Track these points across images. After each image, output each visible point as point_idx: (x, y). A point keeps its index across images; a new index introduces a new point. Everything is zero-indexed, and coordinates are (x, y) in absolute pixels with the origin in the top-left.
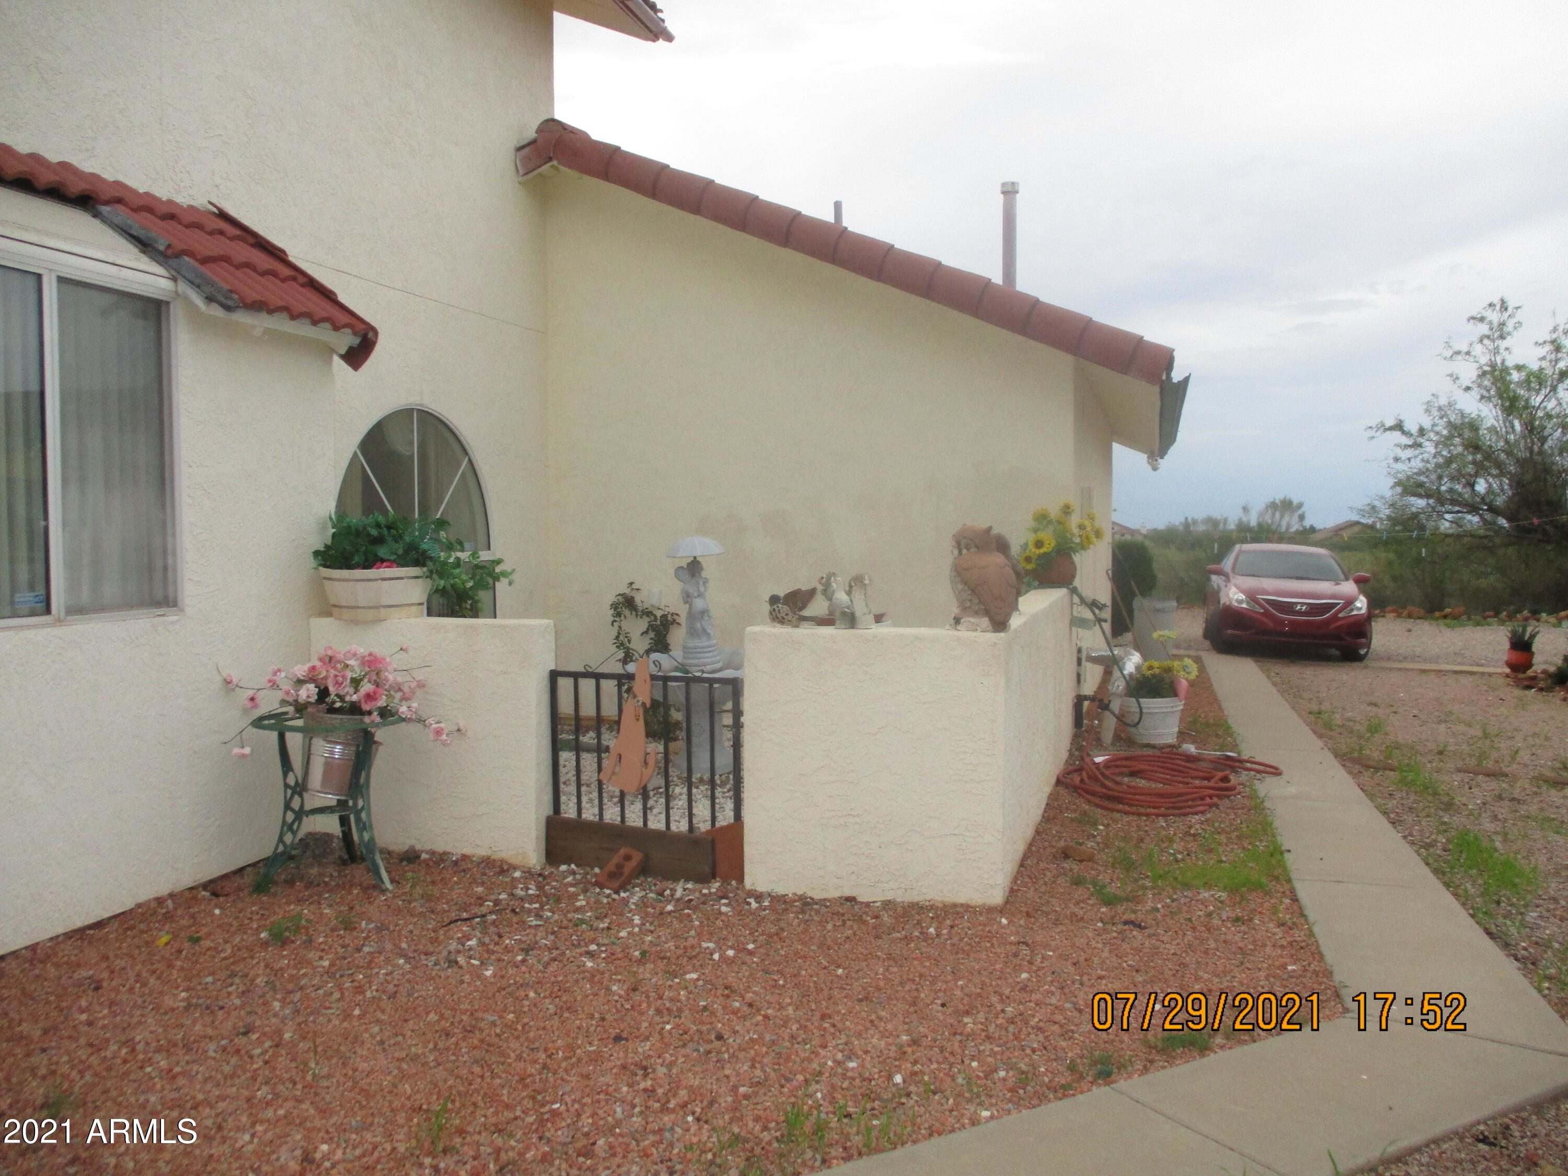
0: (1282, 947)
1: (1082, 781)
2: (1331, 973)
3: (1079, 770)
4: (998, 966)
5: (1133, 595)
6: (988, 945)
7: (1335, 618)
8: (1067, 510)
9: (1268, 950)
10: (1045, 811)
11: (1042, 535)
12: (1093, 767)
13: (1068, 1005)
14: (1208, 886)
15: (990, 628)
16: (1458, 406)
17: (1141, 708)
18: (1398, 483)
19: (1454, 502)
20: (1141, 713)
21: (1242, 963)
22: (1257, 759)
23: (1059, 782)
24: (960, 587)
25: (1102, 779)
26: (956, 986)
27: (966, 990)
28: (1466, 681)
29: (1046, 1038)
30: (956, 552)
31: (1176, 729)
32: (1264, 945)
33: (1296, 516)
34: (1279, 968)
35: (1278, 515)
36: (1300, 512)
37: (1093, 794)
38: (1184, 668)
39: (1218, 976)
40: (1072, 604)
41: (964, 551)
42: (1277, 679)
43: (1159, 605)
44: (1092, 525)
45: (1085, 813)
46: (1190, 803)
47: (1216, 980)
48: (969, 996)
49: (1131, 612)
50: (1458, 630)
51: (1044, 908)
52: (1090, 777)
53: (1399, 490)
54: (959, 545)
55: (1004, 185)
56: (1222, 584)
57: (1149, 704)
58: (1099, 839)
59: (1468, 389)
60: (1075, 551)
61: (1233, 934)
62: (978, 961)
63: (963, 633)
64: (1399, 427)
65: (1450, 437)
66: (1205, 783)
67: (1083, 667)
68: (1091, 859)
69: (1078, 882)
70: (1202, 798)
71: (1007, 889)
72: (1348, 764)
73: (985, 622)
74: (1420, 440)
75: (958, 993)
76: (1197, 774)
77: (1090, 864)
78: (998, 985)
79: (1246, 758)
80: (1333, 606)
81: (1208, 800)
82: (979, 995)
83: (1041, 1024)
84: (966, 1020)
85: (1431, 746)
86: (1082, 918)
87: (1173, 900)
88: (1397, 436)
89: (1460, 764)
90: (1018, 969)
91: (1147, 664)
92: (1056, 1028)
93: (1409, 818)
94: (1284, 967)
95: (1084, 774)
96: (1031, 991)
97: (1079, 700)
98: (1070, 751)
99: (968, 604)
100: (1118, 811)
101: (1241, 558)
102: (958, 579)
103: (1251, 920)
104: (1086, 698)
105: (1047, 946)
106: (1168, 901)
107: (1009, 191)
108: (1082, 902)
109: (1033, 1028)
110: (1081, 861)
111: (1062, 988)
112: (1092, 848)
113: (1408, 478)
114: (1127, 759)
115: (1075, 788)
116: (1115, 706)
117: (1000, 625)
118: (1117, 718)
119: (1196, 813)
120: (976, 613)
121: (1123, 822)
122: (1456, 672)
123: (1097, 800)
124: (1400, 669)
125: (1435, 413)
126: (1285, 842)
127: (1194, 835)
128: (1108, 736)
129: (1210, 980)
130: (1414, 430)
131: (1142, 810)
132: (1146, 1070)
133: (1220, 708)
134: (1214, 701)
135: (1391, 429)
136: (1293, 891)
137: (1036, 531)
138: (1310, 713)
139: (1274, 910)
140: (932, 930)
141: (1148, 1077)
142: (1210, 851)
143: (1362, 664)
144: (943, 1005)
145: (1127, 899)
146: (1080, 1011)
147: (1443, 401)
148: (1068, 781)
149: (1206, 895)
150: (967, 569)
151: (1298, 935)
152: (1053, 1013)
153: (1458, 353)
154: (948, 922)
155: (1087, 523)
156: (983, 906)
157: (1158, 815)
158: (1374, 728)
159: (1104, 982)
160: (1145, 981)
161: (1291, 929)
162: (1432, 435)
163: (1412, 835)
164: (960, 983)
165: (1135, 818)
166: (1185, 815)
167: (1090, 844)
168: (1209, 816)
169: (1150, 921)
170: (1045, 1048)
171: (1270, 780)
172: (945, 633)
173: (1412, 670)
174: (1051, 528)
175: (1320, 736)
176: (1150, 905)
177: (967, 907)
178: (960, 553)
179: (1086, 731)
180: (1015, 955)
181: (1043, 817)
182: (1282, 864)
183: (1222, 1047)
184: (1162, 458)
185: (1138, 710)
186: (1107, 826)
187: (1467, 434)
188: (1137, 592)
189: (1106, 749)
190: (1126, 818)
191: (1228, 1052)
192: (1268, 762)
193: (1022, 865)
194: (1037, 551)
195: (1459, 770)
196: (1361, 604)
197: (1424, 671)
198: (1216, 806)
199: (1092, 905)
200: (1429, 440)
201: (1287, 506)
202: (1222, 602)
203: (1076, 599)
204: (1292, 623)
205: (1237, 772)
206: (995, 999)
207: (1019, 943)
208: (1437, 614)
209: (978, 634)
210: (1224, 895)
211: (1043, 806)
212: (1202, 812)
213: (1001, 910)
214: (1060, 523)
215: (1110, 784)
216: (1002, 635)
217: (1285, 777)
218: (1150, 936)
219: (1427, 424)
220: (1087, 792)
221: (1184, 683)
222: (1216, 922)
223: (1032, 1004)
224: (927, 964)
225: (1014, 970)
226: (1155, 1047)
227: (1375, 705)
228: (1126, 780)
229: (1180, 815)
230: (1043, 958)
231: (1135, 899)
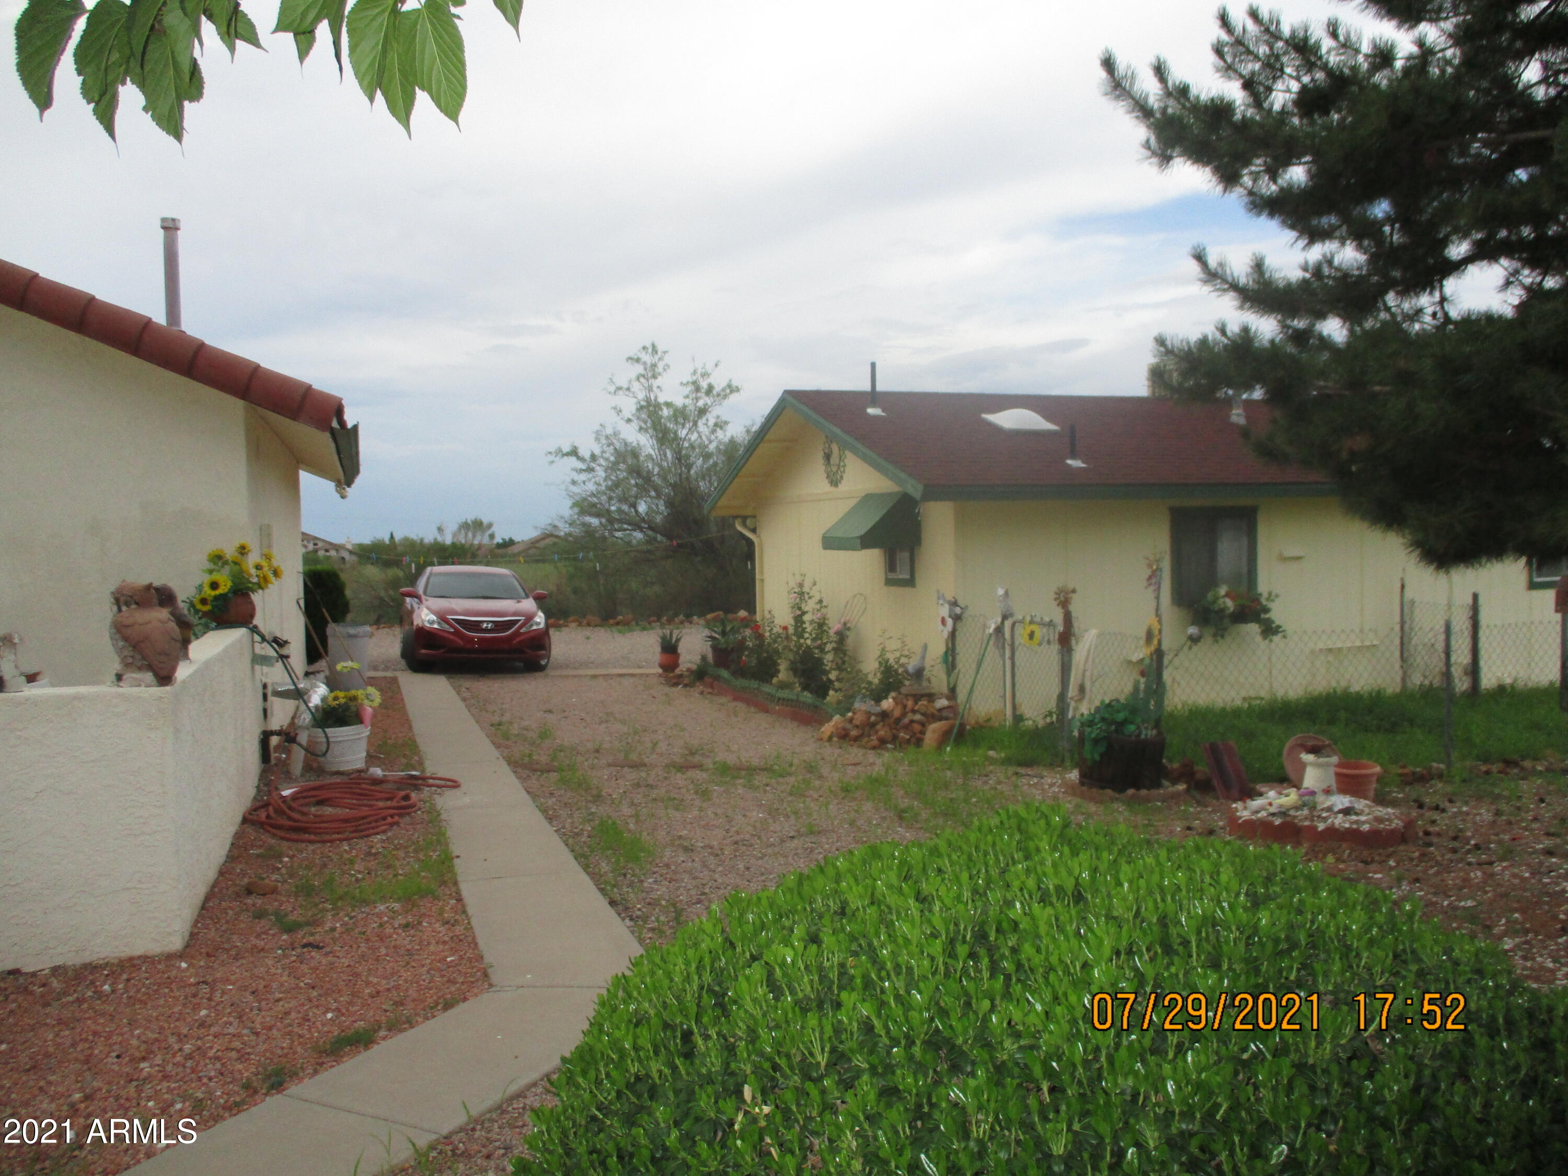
0: (445, 943)
1: (268, 817)
2: (482, 957)
3: (266, 805)
4: (176, 1009)
5: (327, 622)
6: (167, 990)
7: (517, 633)
8: (243, 550)
9: (432, 948)
10: (230, 851)
11: (216, 577)
12: (280, 802)
13: (245, 1031)
14: (383, 899)
15: (155, 682)
16: (622, 436)
17: (327, 737)
18: (575, 505)
19: (620, 521)
20: (328, 742)
21: (408, 963)
22: (440, 775)
23: (245, 820)
24: (121, 643)
25: (288, 811)
26: (132, 1036)
27: (143, 1038)
28: (627, 682)
29: (223, 1064)
30: (115, 608)
31: (364, 754)
32: (429, 944)
33: (487, 534)
34: (439, 961)
35: (470, 535)
36: (490, 532)
37: (280, 827)
38: (367, 696)
39: (386, 978)
40: (253, 642)
41: (124, 608)
42: (467, 695)
43: (352, 631)
44: (270, 566)
45: (270, 848)
46: (374, 824)
47: (384, 982)
48: (145, 1042)
49: (324, 640)
50: (628, 635)
51: (226, 946)
52: (276, 811)
53: (576, 510)
54: (117, 601)
55: (164, 220)
56: (415, 606)
57: (336, 733)
58: (284, 871)
59: (629, 421)
60: (253, 591)
61: (403, 940)
62: (155, 1008)
63: (126, 689)
64: (574, 452)
65: (616, 463)
66: (389, 803)
67: (269, 703)
68: (274, 891)
69: (260, 915)
70: (384, 819)
71: (187, 934)
72: (519, 770)
73: (149, 677)
74: (592, 465)
75: (134, 1042)
76: (380, 795)
77: (274, 896)
78: (176, 1027)
79: (428, 775)
80: (514, 622)
81: (389, 820)
82: (157, 1040)
83: (219, 1053)
84: (142, 1065)
85: (590, 746)
86: (263, 949)
87: (351, 918)
88: (573, 462)
89: (611, 759)
90: (197, 1008)
91: (333, 695)
92: (234, 1054)
93: (563, 813)
94: (444, 959)
95: (271, 809)
96: (210, 1026)
97: (266, 737)
98: (258, 787)
99: (130, 660)
100: (303, 841)
101: (432, 580)
102: (118, 636)
103: (420, 923)
104: (272, 733)
105: (227, 981)
106: (346, 919)
107: (170, 227)
108: (264, 933)
109: (210, 1059)
110: (264, 895)
111: (240, 1017)
112: (276, 881)
113: (585, 499)
114: (314, 789)
115: (262, 824)
116: (303, 738)
117: (165, 679)
118: (306, 750)
119: (378, 834)
120: (140, 669)
121: (310, 851)
122: (621, 675)
123: (282, 833)
124: (574, 676)
125: (604, 441)
126: (455, 849)
127: (375, 854)
128: (297, 767)
129: (378, 983)
130: (587, 456)
131: (327, 837)
132: (316, 1072)
133: (410, 728)
134: (406, 722)
135: (567, 454)
136: (458, 892)
137: (211, 572)
138: (492, 725)
139: (441, 912)
140: (106, 987)
141: (317, 1078)
142: (388, 867)
143: (541, 674)
144: (118, 1057)
145: (308, 924)
146: (257, 1034)
147: (609, 431)
148: (255, 818)
149: (382, 908)
150: (128, 626)
151: (459, 930)
152: (230, 1042)
153: (620, 388)
154: (125, 976)
155: (264, 563)
156: (162, 954)
157: (341, 840)
158: (544, 734)
159: (281, 1003)
160: (320, 995)
161: (453, 925)
162: (602, 462)
163: (564, 827)
164: (137, 1032)
165: (319, 845)
166: (367, 836)
167: (274, 877)
168: (389, 834)
169: (327, 941)
170: (222, 1074)
171: (449, 793)
172: (107, 689)
173: (585, 676)
174: (227, 568)
175: (497, 746)
176: (328, 926)
177: (145, 958)
178: (120, 610)
179: (276, 765)
180: (195, 996)
181: (228, 857)
182: (451, 869)
183: (384, 1038)
184: (349, 485)
185: (324, 740)
186: (292, 857)
187: (630, 461)
188: (329, 619)
189: (296, 780)
190: (311, 847)
191: (389, 1041)
192: (448, 777)
193: (203, 908)
194: (213, 593)
195: (609, 765)
196: (540, 619)
197: (595, 677)
198: (397, 823)
199: (273, 935)
200: (600, 465)
201: (478, 525)
202: (415, 623)
203: (257, 638)
204: (480, 639)
205: (419, 789)
206: (172, 1040)
207: (198, 983)
208: (611, 621)
209: (143, 688)
210: (396, 906)
211: (228, 846)
212: (384, 832)
213: (181, 956)
214: (235, 563)
215: (296, 816)
216: (168, 688)
217: (464, 788)
218: (326, 954)
219: (597, 452)
220: (273, 826)
221: (369, 710)
222: (389, 930)
223: (210, 1038)
224: (102, 1021)
225: (194, 1009)
226: (325, 1052)
227: (550, 711)
228: (313, 809)
229: (362, 837)
230: (223, 993)
231: (314, 923)
